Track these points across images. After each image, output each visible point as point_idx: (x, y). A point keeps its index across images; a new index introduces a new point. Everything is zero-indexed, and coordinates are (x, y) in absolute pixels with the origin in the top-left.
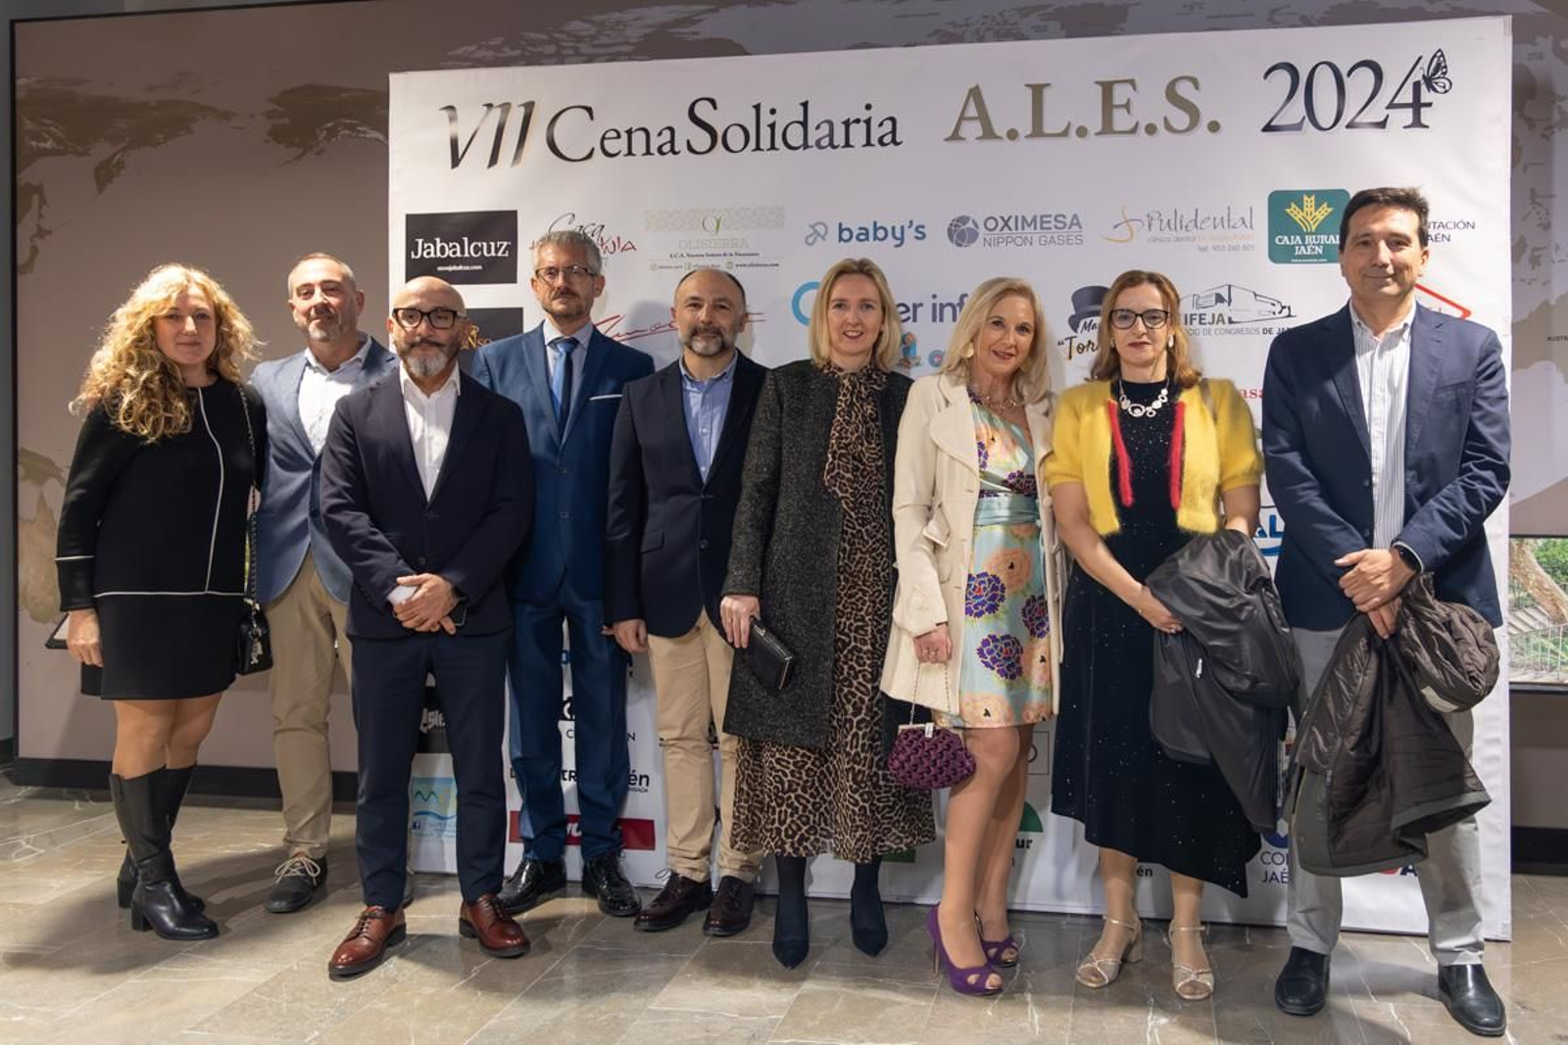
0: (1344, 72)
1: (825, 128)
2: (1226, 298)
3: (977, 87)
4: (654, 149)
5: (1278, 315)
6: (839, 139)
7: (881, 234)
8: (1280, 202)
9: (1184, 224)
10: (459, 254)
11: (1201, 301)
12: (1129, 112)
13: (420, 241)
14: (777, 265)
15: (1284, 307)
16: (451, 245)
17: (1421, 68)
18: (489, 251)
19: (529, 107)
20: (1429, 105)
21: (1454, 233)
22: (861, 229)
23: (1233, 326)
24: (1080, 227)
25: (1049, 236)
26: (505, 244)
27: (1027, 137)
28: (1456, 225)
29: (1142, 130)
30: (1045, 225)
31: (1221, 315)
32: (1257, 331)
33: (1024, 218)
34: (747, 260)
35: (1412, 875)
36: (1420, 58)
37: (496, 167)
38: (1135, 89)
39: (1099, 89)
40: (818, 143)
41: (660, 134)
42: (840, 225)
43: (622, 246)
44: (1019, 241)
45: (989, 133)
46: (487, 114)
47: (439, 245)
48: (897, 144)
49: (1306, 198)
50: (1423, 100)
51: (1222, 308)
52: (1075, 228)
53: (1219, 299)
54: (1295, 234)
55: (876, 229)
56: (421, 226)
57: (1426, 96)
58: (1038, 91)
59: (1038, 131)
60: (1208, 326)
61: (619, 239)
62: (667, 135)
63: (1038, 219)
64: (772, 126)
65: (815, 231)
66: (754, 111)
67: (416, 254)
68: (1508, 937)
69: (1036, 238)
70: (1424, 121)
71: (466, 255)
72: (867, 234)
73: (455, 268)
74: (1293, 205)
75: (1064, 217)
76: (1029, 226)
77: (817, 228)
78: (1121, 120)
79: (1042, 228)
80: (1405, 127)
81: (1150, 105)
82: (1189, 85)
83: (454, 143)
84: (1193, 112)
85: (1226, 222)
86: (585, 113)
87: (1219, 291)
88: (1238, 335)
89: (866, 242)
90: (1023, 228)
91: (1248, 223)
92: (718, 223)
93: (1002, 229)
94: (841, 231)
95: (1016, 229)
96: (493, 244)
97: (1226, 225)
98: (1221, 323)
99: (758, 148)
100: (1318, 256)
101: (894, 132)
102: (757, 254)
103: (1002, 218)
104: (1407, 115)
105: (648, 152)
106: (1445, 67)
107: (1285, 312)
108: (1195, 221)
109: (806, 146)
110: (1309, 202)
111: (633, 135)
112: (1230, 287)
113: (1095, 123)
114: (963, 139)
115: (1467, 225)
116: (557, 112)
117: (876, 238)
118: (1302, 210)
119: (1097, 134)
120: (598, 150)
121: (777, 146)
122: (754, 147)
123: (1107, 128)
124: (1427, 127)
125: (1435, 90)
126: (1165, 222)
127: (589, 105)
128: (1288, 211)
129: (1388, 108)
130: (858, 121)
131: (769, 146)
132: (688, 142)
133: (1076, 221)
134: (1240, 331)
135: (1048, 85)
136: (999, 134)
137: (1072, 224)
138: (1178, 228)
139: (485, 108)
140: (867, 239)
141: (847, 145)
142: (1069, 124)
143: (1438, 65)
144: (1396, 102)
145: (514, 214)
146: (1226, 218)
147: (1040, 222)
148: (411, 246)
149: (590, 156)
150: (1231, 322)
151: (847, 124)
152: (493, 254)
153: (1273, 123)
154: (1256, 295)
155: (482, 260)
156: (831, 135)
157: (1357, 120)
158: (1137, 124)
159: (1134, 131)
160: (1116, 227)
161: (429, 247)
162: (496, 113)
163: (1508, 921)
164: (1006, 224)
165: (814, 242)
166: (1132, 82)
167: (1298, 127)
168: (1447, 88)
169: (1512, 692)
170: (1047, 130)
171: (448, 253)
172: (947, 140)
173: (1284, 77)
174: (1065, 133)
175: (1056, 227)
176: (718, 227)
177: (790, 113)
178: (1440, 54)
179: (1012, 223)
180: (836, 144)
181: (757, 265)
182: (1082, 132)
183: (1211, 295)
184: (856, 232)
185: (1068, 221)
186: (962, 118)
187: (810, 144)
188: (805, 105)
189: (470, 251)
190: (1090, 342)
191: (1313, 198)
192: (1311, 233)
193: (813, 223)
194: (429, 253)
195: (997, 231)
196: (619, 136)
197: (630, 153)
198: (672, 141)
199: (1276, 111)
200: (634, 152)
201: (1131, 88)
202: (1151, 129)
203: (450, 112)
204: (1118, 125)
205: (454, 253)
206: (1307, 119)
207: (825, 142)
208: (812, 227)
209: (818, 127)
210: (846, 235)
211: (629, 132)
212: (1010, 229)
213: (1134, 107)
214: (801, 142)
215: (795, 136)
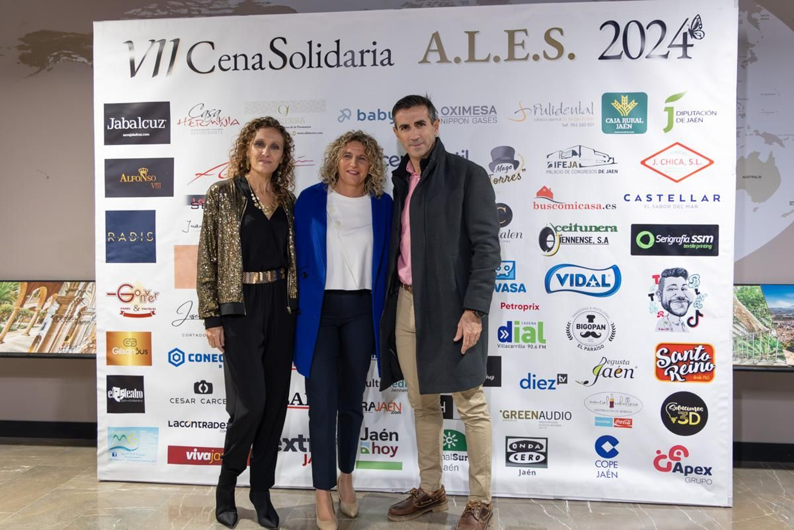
0: (645, 27)
1: (349, 55)
2: (578, 153)
3: (437, 32)
4: (250, 66)
5: (607, 163)
6: (358, 61)
7: (382, 116)
8: (608, 99)
9: (554, 112)
10: (135, 127)
11: (563, 155)
12: (523, 48)
13: (113, 119)
14: (321, 133)
15: (611, 158)
16: (131, 121)
17: (688, 25)
18: (153, 125)
19: (176, 42)
20: (692, 45)
21: (705, 118)
22: (370, 113)
23: (582, 168)
24: (496, 113)
25: (478, 118)
26: (163, 121)
27: (466, 61)
28: (706, 113)
29: (531, 57)
30: (476, 112)
31: (575, 162)
32: (595, 171)
33: (464, 108)
34: (304, 130)
35: (679, 472)
36: (687, 19)
37: (157, 76)
38: (527, 35)
39: (507, 34)
40: (345, 64)
41: (253, 58)
42: (359, 111)
43: (231, 122)
44: (461, 121)
45: (443, 59)
46: (152, 45)
47: (124, 122)
48: (391, 65)
49: (623, 97)
50: (688, 43)
51: (575, 158)
52: (493, 114)
53: (574, 153)
54: (617, 118)
55: (379, 113)
56: (112, 110)
57: (690, 40)
58: (472, 35)
59: (472, 58)
60: (568, 169)
61: (229, 118)
62: (257, 58)
63: (472, 108)
64: (319, 54)
65: (344, 114)
66: (308, 45)
67: (110, 127)
68: (731, 505)
69: (471, 119)
70: (688, 55)
71: (140, 127)
72: (374, 116)
73: (133, 135)
74: (616, 101)
75: (487, 107)
76: (467, 112)
77: (345, 112)
78: (519, 52)
79: (474, 114)
80: (678, 58)
81: (536, 44)
82: (558, 33)
83: (132, 63)
84: (560, 48)
85: (578, 110)
86: (209, 45)
87: (574, 149)
88: (585, 174)
89: (373, 121)
90: (463, 114)
91: (591, 112)
92: (288, 109)
93: (452, 114)
94: (359, 114)
95: (460, 114)
96: (155, 121)
97: (578, 112)
98: (575, 167)
99: (310, 66)
100: (630, 130)
101: (389, 58)
102: (310, 127)
103: (451, 108)
104: (680, 51)
105: (246, 68)
106: (701, 24)
107: (611, 161)
108: (561, 109)
109: (338, 65)
110: (625, 99)
111: (238, 59)
112: (580, 146)
113: (504, 55)
114: (429, 62)
115: (712, 113)
116: (192, 45)
117: (379, 118)
118: (621, 104)
119: (505, 60)
120: (217, 67)
121: (321, 65)
122: (308, 65)
123: (511, 57)
124: (691, 58)
125: (695, 38)
126: (544, 110)
127: (211, 41)
128: (613, 104)
129: (669, 47)
130: (368, 51)
131: (317, 66)
132: (270, 62)
133: (493, 109)
134: (586, 172)
135: (478, 32)
136: (449, 59)
137: (491, 111)
138: (551, 113)
139: (151, 42)
140: (374, 119)
141: (362, 65)
142: (490, 54)
143: (697, 23)
144: (673, 44)
145: (168, 104)
146: (578, 108)
147: (472, 110)
148: (107, 122)
149: (212, 70)
150: (580, 166)
151: (362, 53)
152: (156, 127)
153: (605, 55)
154: (595, 151)
155: (149, 130)
156: (353, 59)
157: (652, 54)
158: (528, 54)
159: (526, 58)
160: (516, 113)
161: (118, 123)
162: (157, 46)
163: (731, 496)
164: (454, 110)
165: (343, 119)
166: (525, 31)
167: (619, 57)
168: (702, 36)
169: (734, 370)
170: (477, 58)
171: (129, 126)
172: (419, 63)
173: (611, 29)
174: (487, 60)
175: (482, 113)
176: (287, 112)
177: (329, 46)
178: (698, 17)
179: (457, 111)
180: (356, 64)
181: (310, 133)
182: (497, 59)
183: (569, 151)
184: (367, 115)
185: (489, 110)
186: (429, 50)
187: (341, 64)
188: (338, 42)
189: (142, 125)
190: (501, 177)
191: (627, 97)
192: (626, 117)
193: (342, 110)
194: (118, 126)
195: (448, 115)
196: (229, 59)
197: (236, 69)
198: (260, 62)
199: (606, 48)
200: (238, 68)
201: (524, 34)
202: (536, 57)
203: (130, 44)
204: (517, 56)
205: (133, 126)
206: (624, 53)
207: (349, 63)
208: (342, 112)
209: (345, 55)
210: (362, 116)
211: (235, 57)
212: (456, 114)
213: (526, 45)
214: (336, 63)
215: (332, 59)
